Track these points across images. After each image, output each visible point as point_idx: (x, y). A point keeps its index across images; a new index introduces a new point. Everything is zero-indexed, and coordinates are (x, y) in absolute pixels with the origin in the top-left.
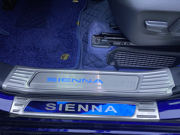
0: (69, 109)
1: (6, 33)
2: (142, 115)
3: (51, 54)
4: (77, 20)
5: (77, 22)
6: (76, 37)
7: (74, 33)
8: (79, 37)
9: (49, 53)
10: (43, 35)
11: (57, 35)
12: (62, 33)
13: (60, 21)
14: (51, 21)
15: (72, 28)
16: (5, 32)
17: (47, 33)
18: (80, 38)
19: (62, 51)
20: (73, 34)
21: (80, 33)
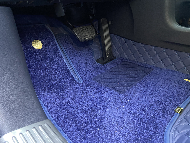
1: (80, 80)
4: (180, 105)
5: (179, 109)
6: (164, 131)
8: (171, 135)
15: (164, 112)
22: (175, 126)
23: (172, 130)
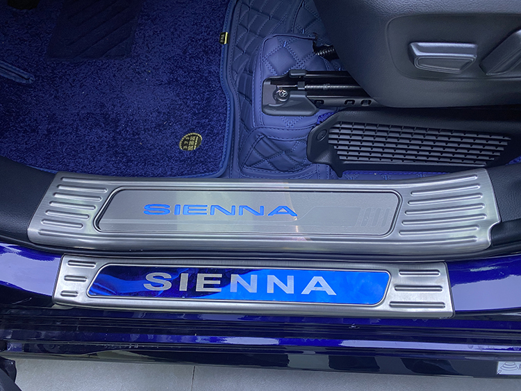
0: (206, 286)
1: (26, 77)
2: (403, 301)
3: (151, 136)
4: (222, 30)
5: (223, 36)
6: (220, 82)
7: (214, 68)
8: (230, 82)
9: (145, 132)
10: (127, 77)
11: (165, 79)
12: (181, 72)
13: (172, 33)
14: (147, 35)
15: (207, 53)
16: (23, 75)
17: (139, 73)
18: (230, 84)
19: (181, 124)
20: (210, 72)
21: (232, 69)
22: (229, 65)
23: (228, 73)
